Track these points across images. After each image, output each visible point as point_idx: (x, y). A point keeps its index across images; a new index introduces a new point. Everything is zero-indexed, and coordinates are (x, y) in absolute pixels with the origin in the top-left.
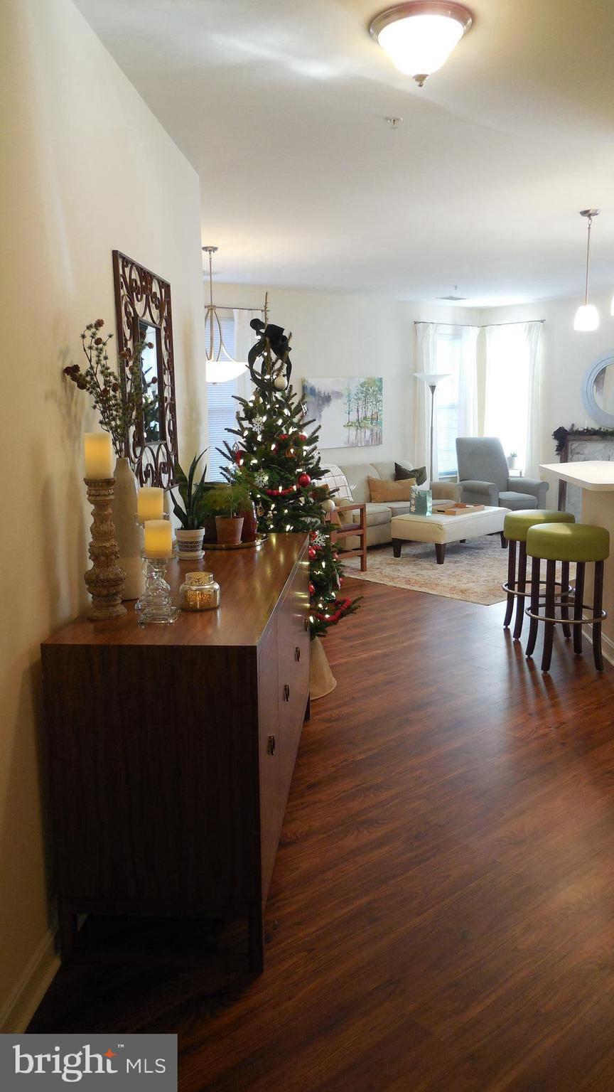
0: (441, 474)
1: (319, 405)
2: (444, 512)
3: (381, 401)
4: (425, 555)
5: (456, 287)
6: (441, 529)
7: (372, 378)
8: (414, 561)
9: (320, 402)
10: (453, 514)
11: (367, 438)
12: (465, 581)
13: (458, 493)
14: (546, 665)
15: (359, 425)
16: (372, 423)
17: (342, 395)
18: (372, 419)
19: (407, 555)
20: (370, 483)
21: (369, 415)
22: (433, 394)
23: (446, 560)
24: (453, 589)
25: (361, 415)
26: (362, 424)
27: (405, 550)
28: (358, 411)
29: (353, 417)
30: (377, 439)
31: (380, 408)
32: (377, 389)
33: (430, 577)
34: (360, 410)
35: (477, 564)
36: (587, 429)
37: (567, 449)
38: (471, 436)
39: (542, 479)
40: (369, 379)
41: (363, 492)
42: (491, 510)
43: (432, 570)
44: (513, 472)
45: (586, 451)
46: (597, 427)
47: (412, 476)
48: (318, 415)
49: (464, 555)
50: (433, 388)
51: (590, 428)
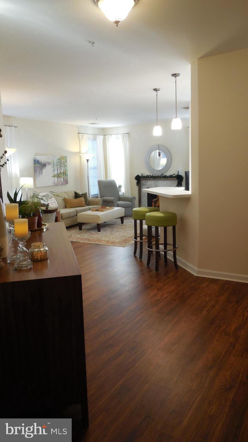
0: (92, 195)
1: (41, 168)
2: (98, 210)
3: (67, 166)
4: (92, 229)
5: (96, 119)
6: (99, 218)
7: (62, 156)
8: (88, 231)
9: (42, 166)
10: (103, 211)
11: (62, 182)
12: (111, 238)
13: (101, 202)
14: (157, 269)
15: (58, 176)
16: (63, 175)
17: (50, 163)
18: (64, 173)
19: (85, 229)
20: (65, 200)
21: (62, 171)
22: (88, 162)
23: (101, 230)
24: (108, 242)
25: (59, 172)
26: (60, 176)
27: (83, 227)
28: (58, 170)
29: (56, 173)
30: (66, 182)
31: (66, 169)
32: (65, 161)
33: (97, 238)
34: (58, 169)
35: (114, 231)
36: (148, 176)
37: (140, 184)
38: (103, 180)
39: (132, 195)
40: (61, 156)
41: (63, 204)
42: (116, 208)
43: (97, 234)
44: (121, 193)
45: (148, 184)
46: (151, 175)
47: (82, 197)
48: (41, 172)
49: (107, 228)
50: (88, 160)
51: (149, 175)
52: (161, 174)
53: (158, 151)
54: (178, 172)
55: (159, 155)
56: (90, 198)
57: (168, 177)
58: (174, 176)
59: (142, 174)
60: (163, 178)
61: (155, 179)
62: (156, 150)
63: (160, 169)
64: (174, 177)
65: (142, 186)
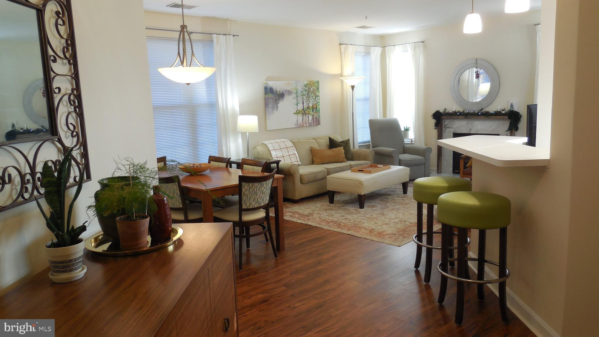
0: (359, 143)
1: (276, 100)
2: (363, 171)
3: (319, 96)
4: (351, 203)
6: (361, 184)
7: (312, 81)
8: (344, 206)
9: (277, 98)
10: (370, 172)
11: (310, 121)
12: (380, 223)
13: (371, 156)
15: (304, 112)
16: (313, 111)
17: (292, 93)
18: (313, 108)
19: (338, 202)
20: (312, 151)
21: (311, 105)
22: (353, 90)
23: (366, 205)
24: (371, 231)
25: (306, 106)
26: (306, 112)
27: (336, 199)
28: (303, 103)
29: (300, 107)
30: (317, 122)
31: (318, 101)
32: (315, 88)
33: (355, 221)
34: (305, 102)
35: (388, 208)
36: (455, 112)
37: (442, 125)
38: (378, 118)
39: (426, 145)
40: (310, 81)
41: (308, 158)
42: (395, 168)
43: (357, 214)
44: (406, 141)
45: (454, 126)
46: (461, 110)
47: (341, 146)
48: (275, 106)
49: (378, 201)
50: (353, 87)
51: (457, 111)
52: (480, 109)
53: (475, 70)
54: (512, 106)
55: (478, 76)
56: (355, 147)
57: (492, 114)
58: (504, 112)
59: (445, 109)
60: (483, 117)
61: (468, 118)
62: (473, 67)
63: (478, 100)
64: (504, 115)
65: (444, 129)
